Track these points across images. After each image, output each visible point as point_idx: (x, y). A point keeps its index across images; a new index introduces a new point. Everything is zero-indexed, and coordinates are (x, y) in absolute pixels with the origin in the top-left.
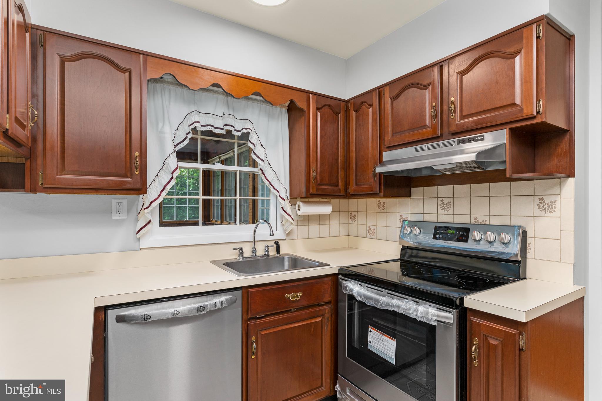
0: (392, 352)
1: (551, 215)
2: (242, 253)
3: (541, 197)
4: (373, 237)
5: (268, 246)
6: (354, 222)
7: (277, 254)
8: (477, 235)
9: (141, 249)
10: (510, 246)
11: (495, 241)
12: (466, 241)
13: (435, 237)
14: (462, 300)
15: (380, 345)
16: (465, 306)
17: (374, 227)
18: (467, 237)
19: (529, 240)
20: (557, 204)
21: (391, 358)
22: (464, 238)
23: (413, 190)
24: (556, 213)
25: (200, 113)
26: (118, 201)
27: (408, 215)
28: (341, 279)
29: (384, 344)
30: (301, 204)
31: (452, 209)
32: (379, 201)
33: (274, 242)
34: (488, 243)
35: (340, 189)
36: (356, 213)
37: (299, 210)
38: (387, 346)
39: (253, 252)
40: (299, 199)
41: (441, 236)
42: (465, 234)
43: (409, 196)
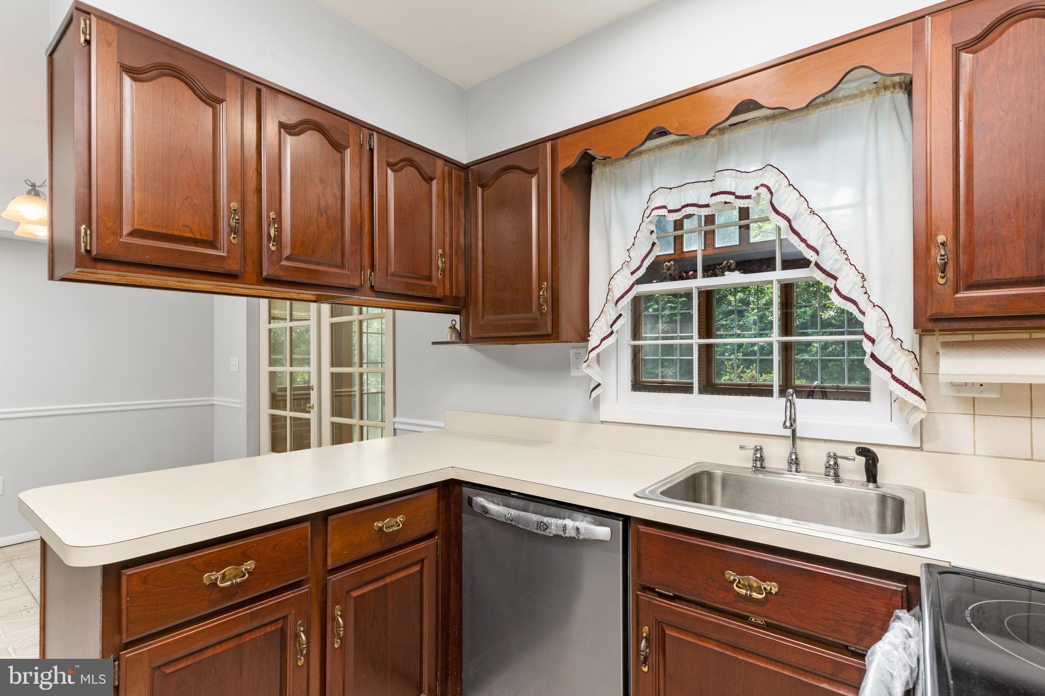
5: (835, 454)
7: (869, 480)
9: (598, 423)
25: (671, 189)
26: (576, 351)
33: (854, 447)
39: (791, 463)
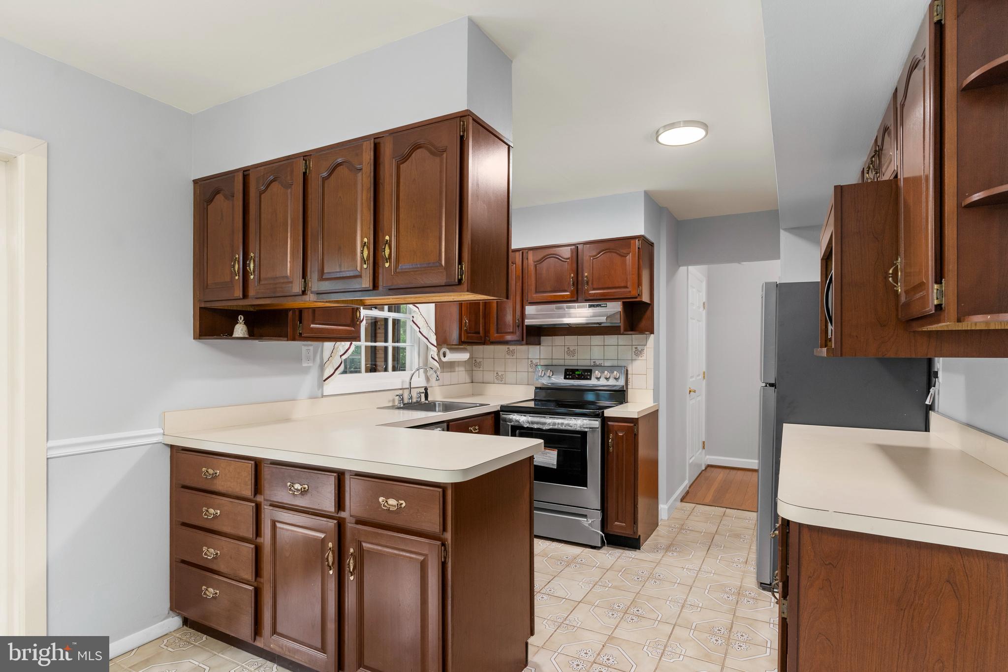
0: (553, 460)
1: (641, 358)
2: (403, 399)
3: (636, 346)
4: (502, 382)
5: (420, 392)
6: (478, 369)
7: (426, 400)
8: (597, 373)
9: (323, 396)
10: (620, 380)
11: (610, 377)
12: (590, 379)
13: (565, 378)
14: (603, 413)
15: (543, 458)
16: (605, 415)
17: (503, 373)
18: (591, 376)
19: (629, 376)
20: (645, 350)
21: (553, 464)
22: (588, 377)
23: (543, 338)
24: (644, 358)
26: (307, 348)
27: (538, 361)
28: (503, 414)
29: (546, 456)
30: (448, 351)
31: (576, 354)
32: (508, 348)
34: (605, 380)
35: (481, 337)
36: (481, 360)
37: (445, 356)
38: (550, 457)
39: (410, 399)
40: (446, 346)
41: (570, 377)
42: (588, 374)
43: (539, 344)
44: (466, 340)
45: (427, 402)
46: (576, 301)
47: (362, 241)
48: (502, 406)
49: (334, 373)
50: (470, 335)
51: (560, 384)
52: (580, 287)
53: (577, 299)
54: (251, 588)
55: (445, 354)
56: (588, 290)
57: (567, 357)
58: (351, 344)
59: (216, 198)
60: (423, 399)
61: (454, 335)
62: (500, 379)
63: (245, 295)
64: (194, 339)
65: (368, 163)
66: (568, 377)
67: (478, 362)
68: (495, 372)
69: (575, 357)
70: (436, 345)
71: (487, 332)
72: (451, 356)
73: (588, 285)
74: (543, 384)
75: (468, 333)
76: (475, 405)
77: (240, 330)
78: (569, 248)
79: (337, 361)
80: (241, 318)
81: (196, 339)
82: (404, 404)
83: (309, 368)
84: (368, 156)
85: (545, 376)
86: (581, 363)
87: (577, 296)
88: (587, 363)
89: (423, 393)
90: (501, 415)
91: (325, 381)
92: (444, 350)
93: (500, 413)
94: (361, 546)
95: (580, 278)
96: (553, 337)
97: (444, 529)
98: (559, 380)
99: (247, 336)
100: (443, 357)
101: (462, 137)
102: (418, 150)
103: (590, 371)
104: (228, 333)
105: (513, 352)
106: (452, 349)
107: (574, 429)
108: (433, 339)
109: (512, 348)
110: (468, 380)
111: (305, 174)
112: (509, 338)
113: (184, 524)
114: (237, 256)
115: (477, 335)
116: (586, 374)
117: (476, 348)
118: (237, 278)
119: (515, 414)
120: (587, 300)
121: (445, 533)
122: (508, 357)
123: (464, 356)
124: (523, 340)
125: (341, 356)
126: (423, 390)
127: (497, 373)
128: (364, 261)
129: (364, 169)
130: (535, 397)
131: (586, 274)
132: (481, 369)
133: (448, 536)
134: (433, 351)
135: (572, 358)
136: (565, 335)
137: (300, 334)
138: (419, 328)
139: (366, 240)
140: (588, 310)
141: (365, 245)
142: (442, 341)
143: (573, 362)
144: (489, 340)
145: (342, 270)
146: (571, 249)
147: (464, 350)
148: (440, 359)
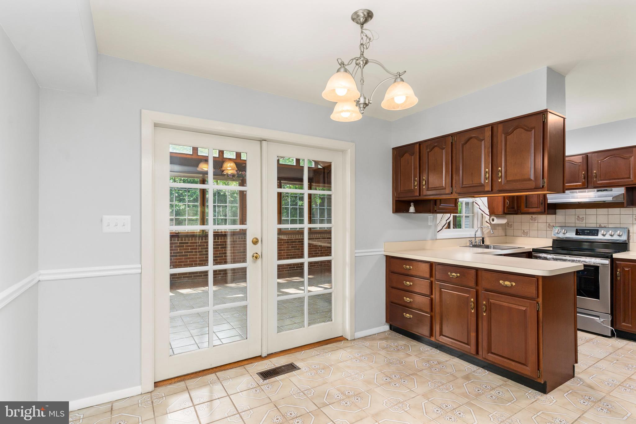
4: (527, 236)
6: (510, 229)
7: (483, 244)
8: (602, 232)
9: (436, 239)
10: (622, 236)
11: (614, 235)
12: (597, 235)
13: (576, 234)
14: (611, 256)
16: (613, 257)
17: (528, 231)
19: (631, 234)
22: (596, 234)
23: (557, 211)
26: (430, 217)
27: (555, 224)
30: (495, 218)
31: (585, 220)
32: (532, 216)
34: (610, 236)
35: (515, 210)
36: (512, 223)
37: (493, 221)
40: (494, 215)
41: (581, 234)
42: (596, 232)
43: (555, 214)
44: (507, 212)
45: (483, 245)
46: (587, 188)
47: (485, 170)
48: (533, 249)
49: (442, 228)
50: (509, 209)
51: (573, 238)
52: (589, 179)
53: (587, 186)
54: (429, 315)
55: (494, 220)
56: (596, 181)
57: (577, 222)
58: (450, 215)
59: (405, 155)
60: (481, 243)
61: (501, 209)
62: (526, 234)
63: (420, 195)
64: (393, 213)
65: (488, 137)
66: (578, 234)
67: (510, 224)
68: (522, 230)
69: (584, 222)
70: (489, 215)
71: (519, 207)
72: (497, 221)
73: (596, 177)
74: (559, 238)
75: (508, 208)
76: (515, 248)
77: (412, 209)
78: (581, 156)
79: (444, 222)
80: (412, 204)
81: (394, 213)
82: (473, 245)
83: (430, 226)
84: (488, 133)
85: (561, 233)
86: (588, 225)
87: (587, 185)
88: (594, 225)
89: (481, 240)
90: (533, 254)
91: (438, 232)
92: (492, 217)
93: (532, 253)
94: (489, 301)
95: (589, 174)
96: (566, 210)
97: (538, 297)
98: (572, 235)
99: (415, 212)
100: (492, 222)
101: (544, 122)
102: (518, 129)
103: (598, 231)
104: (407, 211)
105: (535, 219)
106: (498, 216)
107: (589, 264)
108: (487, 211)
109: (534, 216)
110: (504, 234)
111: (452, 143)
112: (534, 210)
113: (393, 288)
114: (416, 179)
115: (513, 209)
116: (595, 232)
117: (512, 216)
118: (416, 188)
119: (543, 254)
120: (595, 187)
121: (538, 299)
122: (531, 221)
123: (503, 221)
124: (545, 211)
125: (446, 220)
126: (481, 239)
127: (524, 231)
128: (486, 178)
129: (486, 139)
130: (552, 245)
131: (595, 172)
132: (512, 228)
133: (540, 300)
134: (487, 218)
135: (581, 222)
136: (575, 209)
137: (436, 210)
138: (479, 206)
139: (487, 170)
140: (596, 193)
141: (487, 173)
142: (492, 212)
143: (582, 225)
144: (520, 212)
145: (473, 183)
146: (582, 157)
147: (504, 218)
148: (490, 222)
